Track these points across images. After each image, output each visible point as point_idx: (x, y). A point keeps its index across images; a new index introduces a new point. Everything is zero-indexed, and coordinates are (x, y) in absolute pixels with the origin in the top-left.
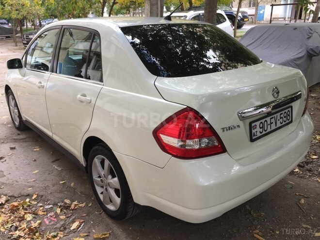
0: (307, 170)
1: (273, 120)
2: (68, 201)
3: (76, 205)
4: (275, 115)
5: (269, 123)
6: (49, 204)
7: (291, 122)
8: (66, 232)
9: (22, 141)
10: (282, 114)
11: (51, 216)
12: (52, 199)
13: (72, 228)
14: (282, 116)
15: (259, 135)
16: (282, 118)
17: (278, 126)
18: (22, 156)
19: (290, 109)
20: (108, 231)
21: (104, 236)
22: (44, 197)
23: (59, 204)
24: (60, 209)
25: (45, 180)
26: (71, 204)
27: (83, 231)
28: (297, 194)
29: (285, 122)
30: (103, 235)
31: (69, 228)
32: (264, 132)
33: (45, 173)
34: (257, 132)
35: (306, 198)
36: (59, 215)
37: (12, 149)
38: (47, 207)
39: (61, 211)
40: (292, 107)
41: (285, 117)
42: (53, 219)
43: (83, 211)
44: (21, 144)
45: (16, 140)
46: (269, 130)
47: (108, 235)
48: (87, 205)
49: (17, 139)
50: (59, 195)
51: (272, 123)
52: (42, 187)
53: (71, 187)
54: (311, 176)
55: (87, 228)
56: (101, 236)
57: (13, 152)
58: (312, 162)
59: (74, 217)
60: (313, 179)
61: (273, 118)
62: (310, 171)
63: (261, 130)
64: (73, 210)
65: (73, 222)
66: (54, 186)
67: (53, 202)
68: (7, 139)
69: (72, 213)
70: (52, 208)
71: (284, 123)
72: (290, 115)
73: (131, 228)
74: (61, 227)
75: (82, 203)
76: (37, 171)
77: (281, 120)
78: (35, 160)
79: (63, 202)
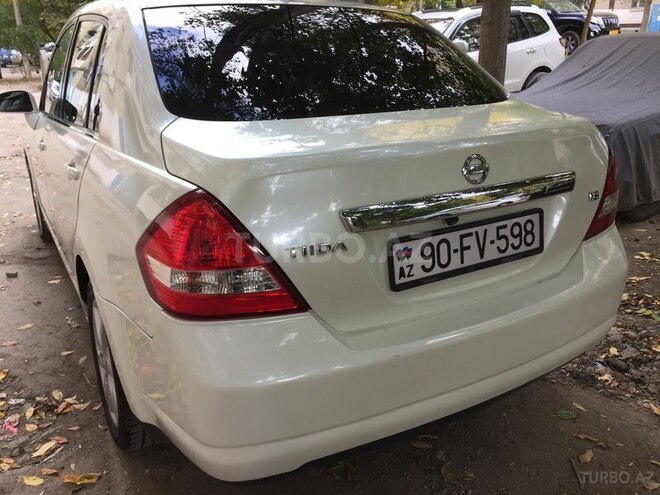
0: (633, 379)
1: (470, 241)
2: (57, 395)
3: (70, 405)
4: (480, 230)
5: (455, 245)
6: (19, 397)
7: (540, 249)
8: (20, 460)
9: (39, 262)
10: (505, 227)
11: (10, 424)
12: (30, 386)
13: (35, 455)
14: (505, 232)
15: (418, 274)
16: (505, 237)
17: (488, 256)
18: (21, 293)
19: (535, 218)
20: (101, 471)
21: (86, 481)
22: (17, 380)
23: (38, 399)
24: (32, 409)
25: (36, 345)
26: (63, 401)
27: (52, 465)
28: (582, 436)
29: (515, 248)
30: (85, 477)
31: (30, 453)
32: (437, 270)
33: (42, 330)
34: (412, 266)
35: (603, 448)
36: (27, 423)
37: (10, 276)
38: (13, 402)
39: (35, 413)
40: (540, 212)
41: (514, 236)
42: (11, 428)
43: (77, 420)
44: (34, 268)
45: (27, 260)
46: (455, 264)
47: (93, 481)
48: (90, 407)
49: (31, 258)
50: (45, 380)
51: (469, 248)
52: (23, 359)
53: (78, 366)
54: (639, 395)
55: (63, 458)
56: (80, 480)
57: (10, 284)
58: (651, 360)
59: (51, 430)
60: (639, 402)
61: (470, 234)
62: (639, 382)
63: (428, 263)
64: (58, 415)
65: (46, 440)
66: (46, 359)
67: (27, 394)
68: (13, 256)
69: (55, 422)
70: (20, 404)
71: (511, 251)
72: (536, 231)
73: (147, 471)
74: (14, 449)
75: (83, 403)
76: (29, 325)
77: (502, 244)
78: (39, 303)
79: (48, 394)
